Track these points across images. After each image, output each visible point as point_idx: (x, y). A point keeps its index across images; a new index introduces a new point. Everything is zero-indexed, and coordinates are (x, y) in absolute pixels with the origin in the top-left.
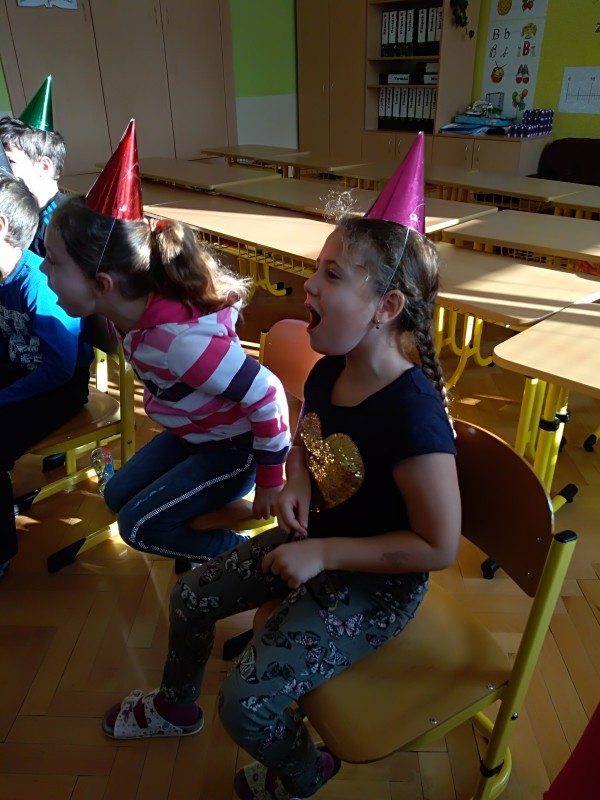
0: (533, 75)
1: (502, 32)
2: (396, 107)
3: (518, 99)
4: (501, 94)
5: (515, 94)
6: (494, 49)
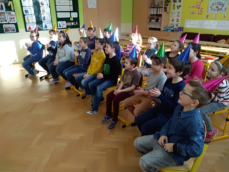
0: (179, 20)
1: (174, 13)
2: (153, 26)
3: (177, 25)
4: (174, 24)
5: (176, 24)
6: (172, 15)
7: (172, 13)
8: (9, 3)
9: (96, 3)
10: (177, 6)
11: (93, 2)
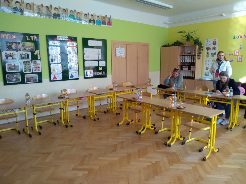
1: (208, 61)
4: (208, 72)
8: (36, 52)
9: (124, 51)
10: (212, 54)
11: (121, 51)
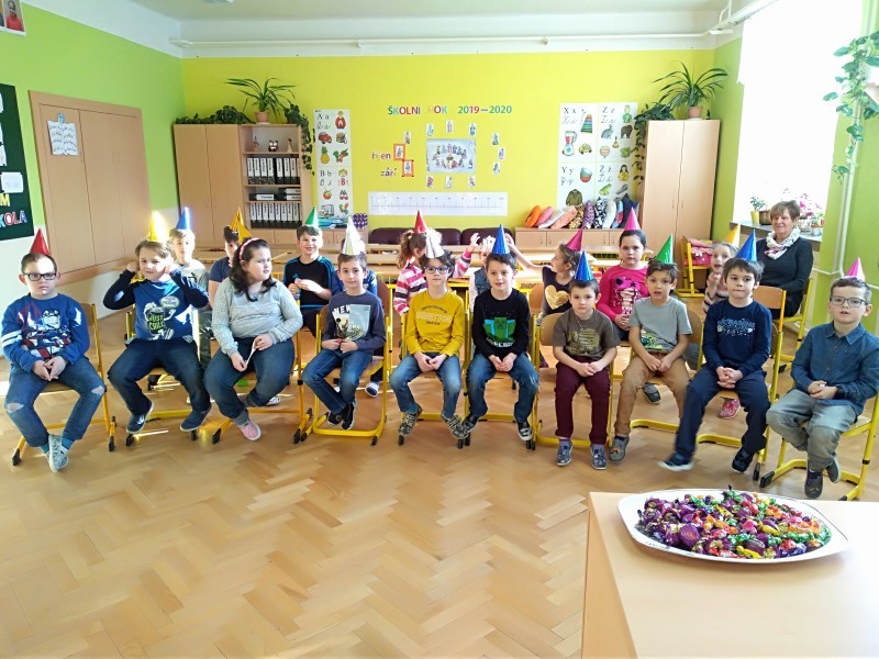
0: (350, 195)
1: (326, 173)
2: (265, 214)
3: (343, 208)
4: (332, 206)
5: (341, 206)
6: (323, 180)
7: (323, 173)
9: (73, 133)
10: (336, 154)
11: (66, 133)
